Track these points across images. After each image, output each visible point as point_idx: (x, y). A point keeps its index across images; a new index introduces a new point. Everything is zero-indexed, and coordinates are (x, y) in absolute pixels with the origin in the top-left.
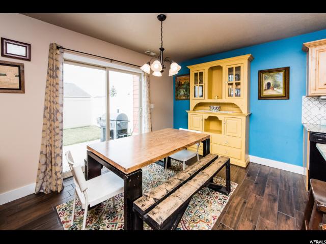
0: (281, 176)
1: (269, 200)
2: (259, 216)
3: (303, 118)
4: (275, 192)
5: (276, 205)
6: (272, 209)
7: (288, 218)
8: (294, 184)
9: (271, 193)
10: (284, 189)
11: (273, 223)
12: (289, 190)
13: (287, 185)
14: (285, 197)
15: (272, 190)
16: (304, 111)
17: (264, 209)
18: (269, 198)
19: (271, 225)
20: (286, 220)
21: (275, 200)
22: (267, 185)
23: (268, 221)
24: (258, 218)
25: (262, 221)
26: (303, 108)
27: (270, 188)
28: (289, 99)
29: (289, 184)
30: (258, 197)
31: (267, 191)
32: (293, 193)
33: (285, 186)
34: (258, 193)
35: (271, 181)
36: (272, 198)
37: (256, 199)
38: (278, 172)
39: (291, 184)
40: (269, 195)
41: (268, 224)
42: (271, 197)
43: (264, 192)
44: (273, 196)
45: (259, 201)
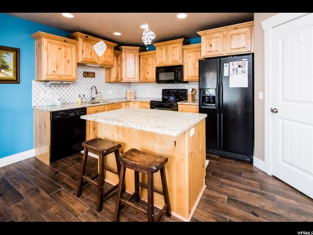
0: (19, 169)
1: (33, 195)
2: (41, 215)
3: (33, 102)
4: (30, 186)
5: (43, 193)
6: (43, 198)
7: (59, 192)
8: (36, 167)
9: (27, 190)
10: (33, 177)
11: (56, 206)
12: (38, 174)
13: (32, 172)
14: (42, 181)
15: (26, 187)
16: (34, 94)
17: (38, 206)
18: (30, 194)
19: (57, 209)
20: (60, 195)
21: (37, 191)
22: (15, 187)
23: (52, 209)
24: (41, 217)
25: (48, 215)
26: (33, 92)
27: (22, 186)
28: (19, 83)
29: (32, 170)
30: (20, 203)
31: (21, 190)
32: (42, 174)
33: (32, 174)
34: (16, 200)
35: (14, 180)
36: (34, 191)
37: (20, 207)
38: (13, 168)
39: (34, 169)
40: (28, 192)
41: (54, 210)
42: (31, 192)
43: (20, 194)
44: (32, 189)
45: (25, 205)
